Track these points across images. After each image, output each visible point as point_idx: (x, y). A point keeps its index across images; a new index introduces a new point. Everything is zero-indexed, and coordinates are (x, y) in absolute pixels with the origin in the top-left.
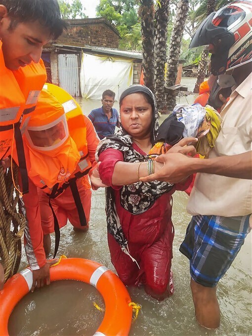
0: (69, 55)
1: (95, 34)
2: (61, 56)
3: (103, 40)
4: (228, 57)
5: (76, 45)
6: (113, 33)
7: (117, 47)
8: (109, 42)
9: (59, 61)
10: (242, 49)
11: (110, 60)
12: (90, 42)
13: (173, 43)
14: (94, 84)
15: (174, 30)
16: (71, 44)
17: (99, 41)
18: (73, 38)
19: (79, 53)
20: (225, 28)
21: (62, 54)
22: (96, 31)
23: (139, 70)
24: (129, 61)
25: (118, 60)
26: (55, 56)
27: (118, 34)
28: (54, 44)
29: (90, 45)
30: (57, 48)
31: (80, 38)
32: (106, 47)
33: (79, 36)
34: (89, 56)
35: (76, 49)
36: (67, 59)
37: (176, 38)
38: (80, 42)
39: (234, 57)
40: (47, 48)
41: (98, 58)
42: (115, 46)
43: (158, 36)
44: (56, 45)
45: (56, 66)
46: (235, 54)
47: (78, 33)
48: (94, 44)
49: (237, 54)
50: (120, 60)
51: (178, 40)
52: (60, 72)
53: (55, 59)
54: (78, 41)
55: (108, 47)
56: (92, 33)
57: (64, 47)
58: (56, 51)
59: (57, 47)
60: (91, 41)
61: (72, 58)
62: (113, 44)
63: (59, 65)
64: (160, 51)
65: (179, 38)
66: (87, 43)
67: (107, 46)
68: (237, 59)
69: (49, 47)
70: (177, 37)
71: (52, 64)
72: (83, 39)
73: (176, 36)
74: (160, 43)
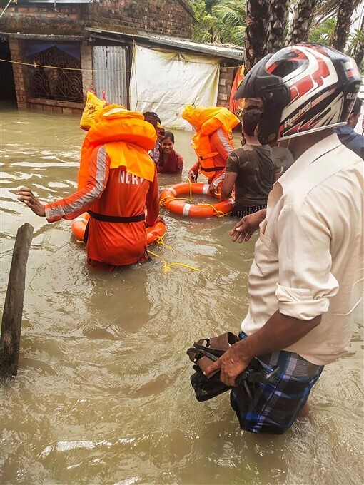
0: (112, 47)
1: (155, 13)
2: (99, 50)
3: (169, 23)
4: (280, 120)
5: (124, 30)
6: (185, 12)
7: (189, 37)
8: (176, 28)
9: (95, 57)
10: (301, 112)
11: (180, 60)
12: (146, 27)
13: (295, 32)
14: (152, 100)
15: (299, 8)
16: (116, 28)
17: (161, 25)
18: (120, 18)
19: (129, 45)
20: (280, 79)
21: (100, 45)
22: (158, 8)
23: (228, 78)
24: (213, 62)
25: (194, 60)
26: (89, 48)
27: (192, 14)
28: (86, 29)
29: (147, 32)
30: (91, 35)
31: (130, 19)
32: (171, 35)
33: (129, 16)
34: (145, 50)
35: (123, 37)
36: (109, 54)
37: (301, 23)
38: (131, 26)
39: (289, 122)
40: (75, 34)
41: (160, 54)
42: (186, 34)
43: (272, 18)
44: (91, 29)
45: (90, 67)
46: (290, 117)
47: (127, 10)
48: (154, 30)
49: (294, 118)
50: (197, 60)
51: (305, 26)
52: (96, 77)
53: (88, 54)
54: (127, 25)
55: (175, 36)
56: (150, 11)
57: (104, 34)
58: (90, 40)
59: (92, 32)
60: (149, 24)
61: (117, 53)
62: (183, 30)
63: (95, 65)
64: (273, 47)
65: (306, 23)
66: (142, 29)
67: (173, 35)
68: (293, 126)
69: (79, 33)
70: (303, 22)
71: (83, 63)
72: (136, 20)
73: (300, 19)
74: (274, 30)
